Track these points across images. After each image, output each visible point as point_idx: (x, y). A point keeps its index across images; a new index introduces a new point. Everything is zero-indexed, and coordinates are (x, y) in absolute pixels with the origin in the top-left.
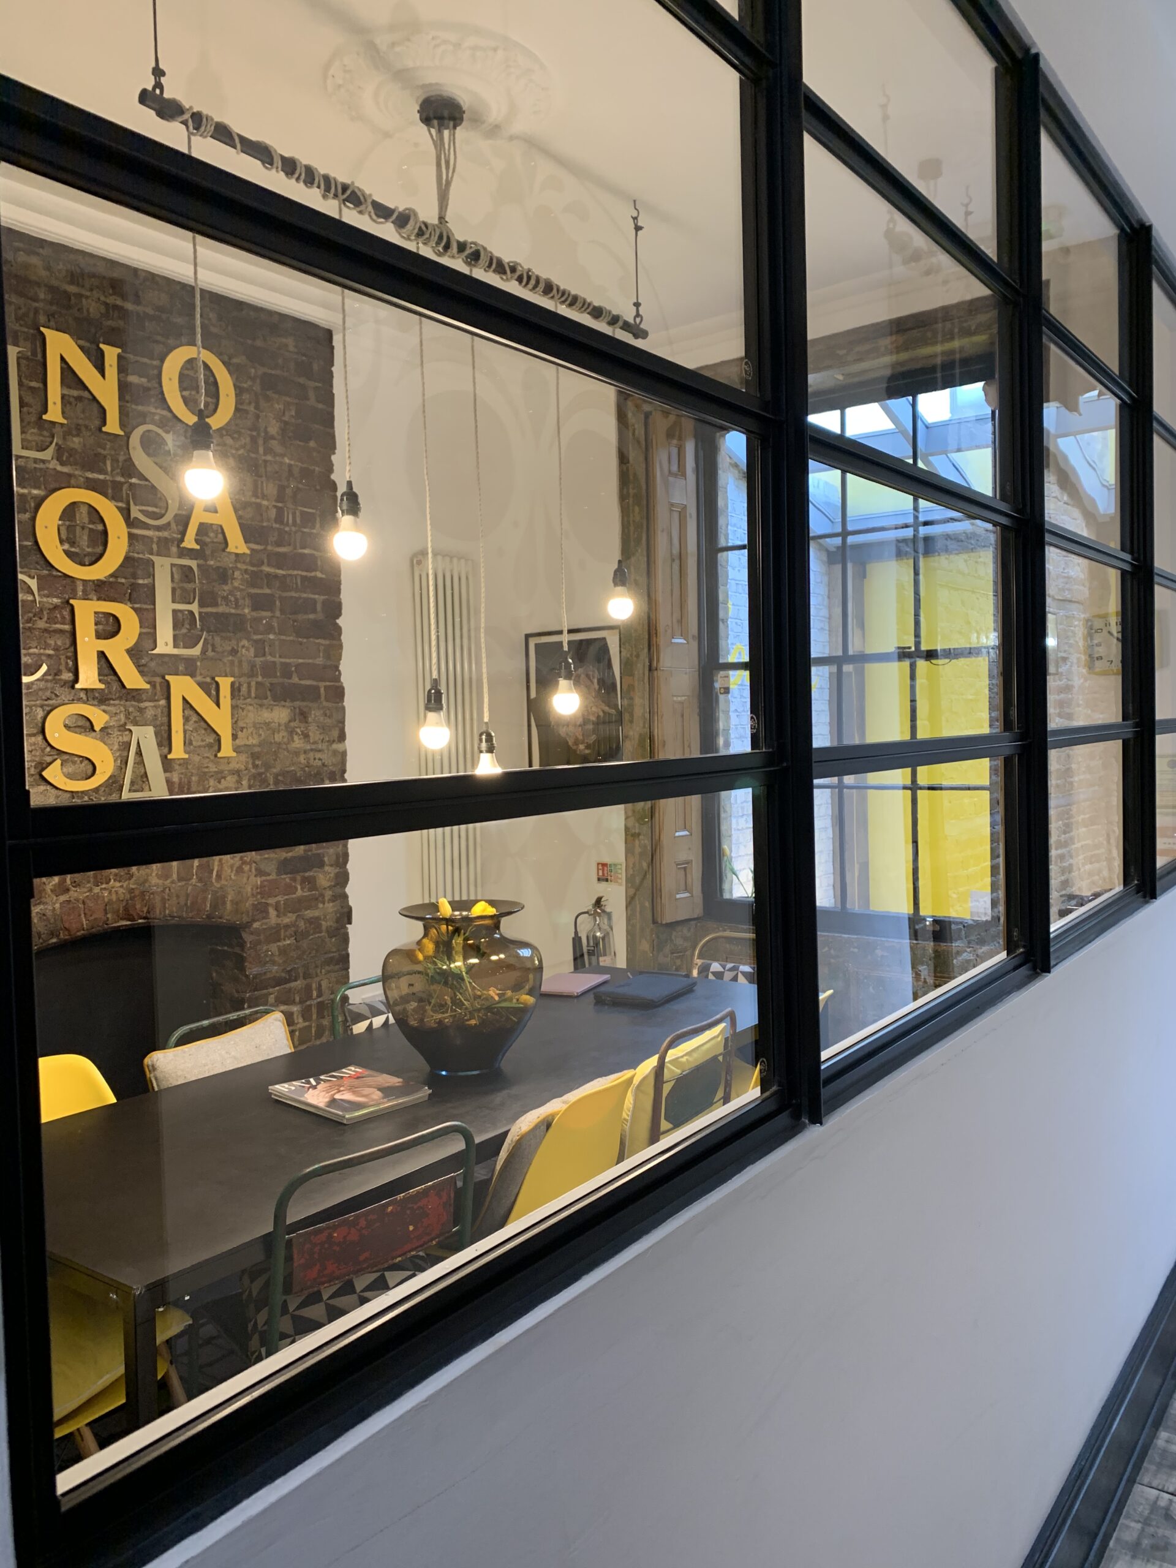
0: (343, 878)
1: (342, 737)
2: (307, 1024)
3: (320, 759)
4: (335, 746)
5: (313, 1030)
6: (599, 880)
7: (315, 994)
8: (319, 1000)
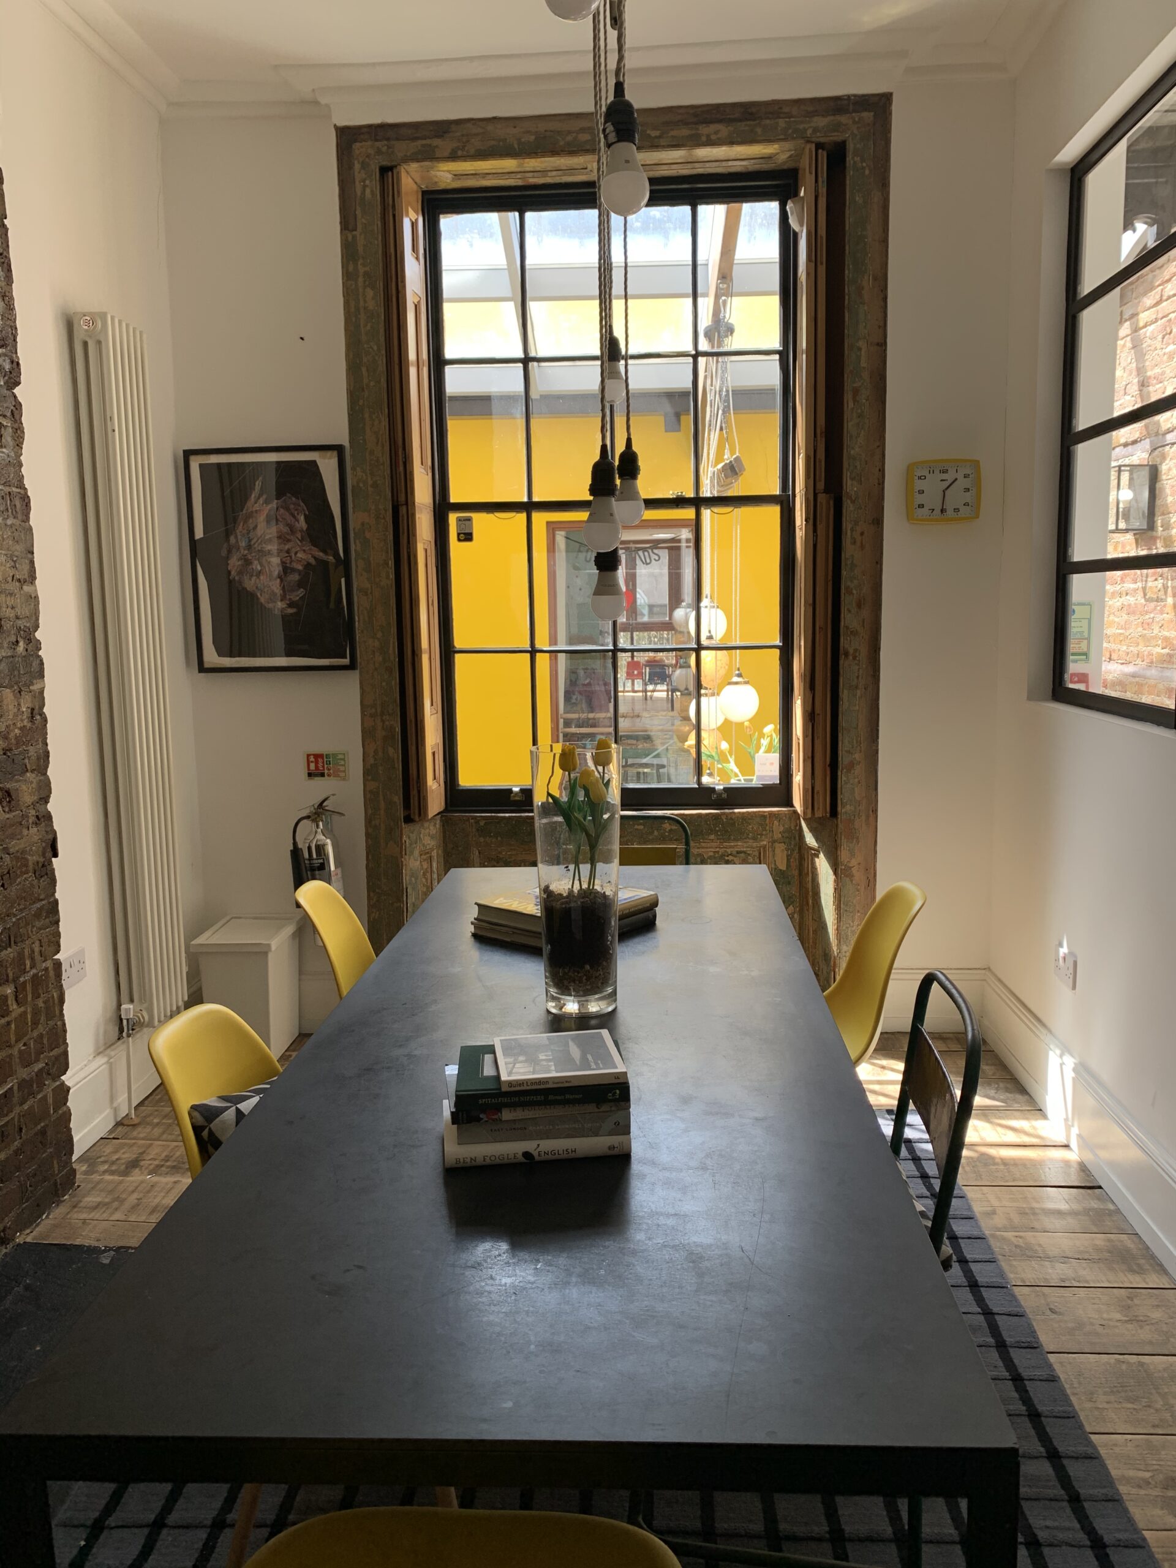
0: (44, 792)
1: (32, 577)
2: (22, 1009)
3: (13, 608)
4: (25, 588)
5: (29, 1016)
6: (310, 775)
7: (28, 963)
8: (34, 971)
